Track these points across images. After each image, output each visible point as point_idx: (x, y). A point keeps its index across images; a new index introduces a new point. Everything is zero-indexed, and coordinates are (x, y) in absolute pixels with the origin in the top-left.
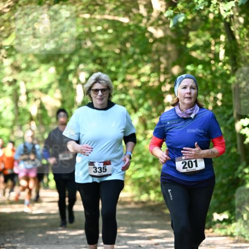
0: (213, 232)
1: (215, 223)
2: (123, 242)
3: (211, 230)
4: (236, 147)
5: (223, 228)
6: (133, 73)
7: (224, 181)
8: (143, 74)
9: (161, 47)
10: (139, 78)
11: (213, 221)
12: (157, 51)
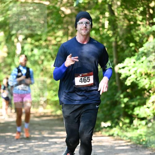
0: (101, 134)
1: (102, 128)
2: (46, 140)
3: (100, 132)
4: (115, 81)
5: (108, 131)
6: (51, 36)
7: (108, 103)
8: (58, 36)
9: (69, 19)
12: (67, 22)
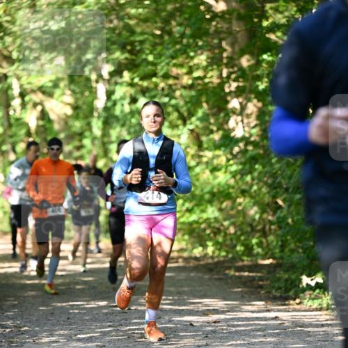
0: (300, 303)
1: (304, 290)
3: (298, 301)
6: (181, 66)
10: (190, 72)
11: (301, 286)
12: (218, 32)
